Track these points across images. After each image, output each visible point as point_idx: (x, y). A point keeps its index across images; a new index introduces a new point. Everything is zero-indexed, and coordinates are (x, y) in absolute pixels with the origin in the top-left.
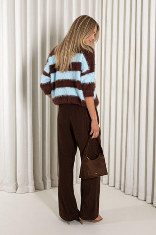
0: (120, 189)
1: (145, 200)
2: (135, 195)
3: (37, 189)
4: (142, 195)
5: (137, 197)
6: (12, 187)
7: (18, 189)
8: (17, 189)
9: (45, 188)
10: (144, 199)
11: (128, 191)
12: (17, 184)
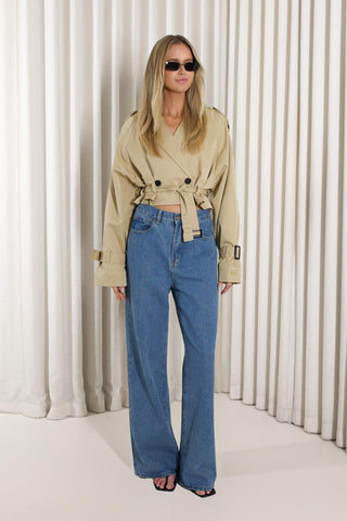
0: (267, 410)
1: (319, 434)
2: (298, 422)
3: (90, 409)
4: (312, 424)
5: (302, 427)
6: (37, 407)
7: (52, 409)
8: (48, 411)
9: (107, 409)
10: (316, 430)
11: (284, 414)
12: (48, 399)
